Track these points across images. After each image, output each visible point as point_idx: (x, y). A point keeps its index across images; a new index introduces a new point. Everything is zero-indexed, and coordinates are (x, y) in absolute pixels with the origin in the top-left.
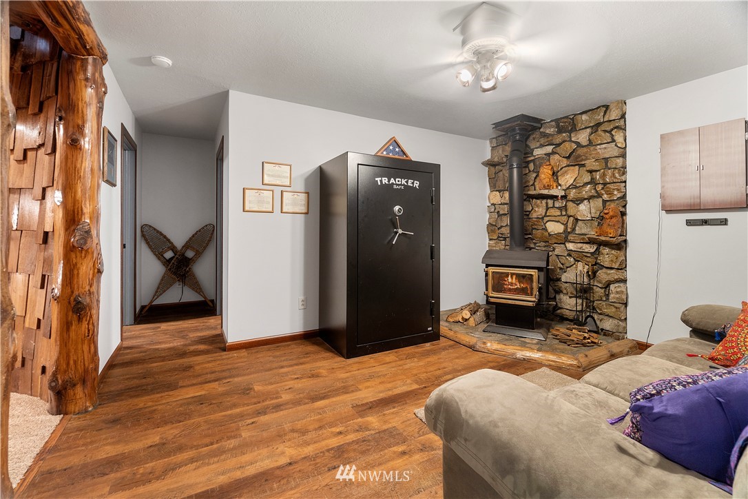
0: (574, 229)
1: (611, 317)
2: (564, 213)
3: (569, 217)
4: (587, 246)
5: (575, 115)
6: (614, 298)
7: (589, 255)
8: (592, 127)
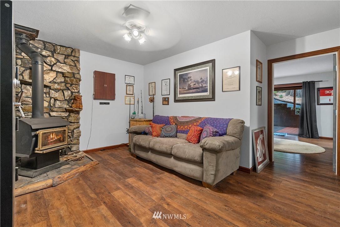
0: (54, 105)
1: (75, 144)
2: (48, 96)
3: (51, 98)
4: (64, 113)
5: (56, 45)
6: (76, 135)
7: (64, 118)
8: (66, 55)
